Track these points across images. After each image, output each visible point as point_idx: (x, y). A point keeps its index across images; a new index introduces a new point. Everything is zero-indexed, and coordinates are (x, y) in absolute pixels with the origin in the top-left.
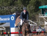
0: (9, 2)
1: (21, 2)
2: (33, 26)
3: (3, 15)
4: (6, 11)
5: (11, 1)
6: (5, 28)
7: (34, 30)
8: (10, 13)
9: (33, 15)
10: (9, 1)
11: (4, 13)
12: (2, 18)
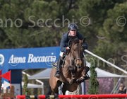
0: (54, 12)
1: (86, 12)
2: (118, 78)
3: (37, 47)
4: (45, 35)
5: (60, 9)
6: (42, 83)
7: (120, 89)
8: (57, 42)
9: (120, 48)
10: (54, 9)
11: (41, 42)
12: (35, 55)
